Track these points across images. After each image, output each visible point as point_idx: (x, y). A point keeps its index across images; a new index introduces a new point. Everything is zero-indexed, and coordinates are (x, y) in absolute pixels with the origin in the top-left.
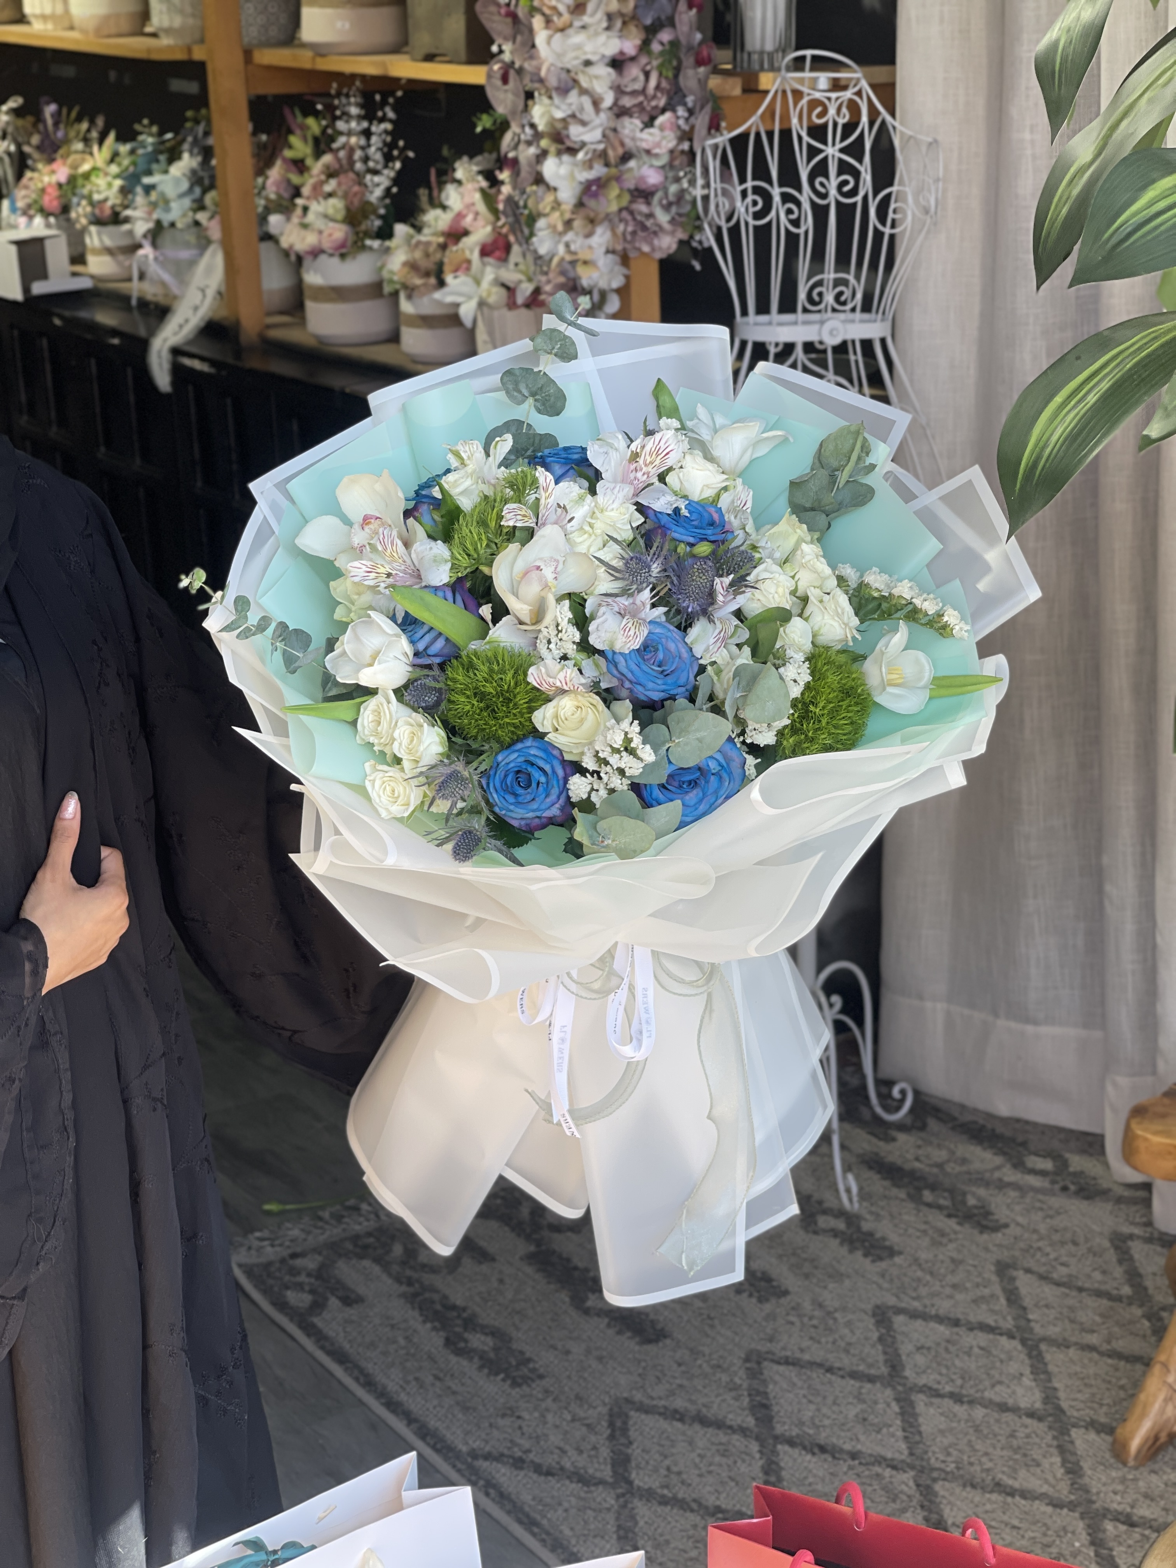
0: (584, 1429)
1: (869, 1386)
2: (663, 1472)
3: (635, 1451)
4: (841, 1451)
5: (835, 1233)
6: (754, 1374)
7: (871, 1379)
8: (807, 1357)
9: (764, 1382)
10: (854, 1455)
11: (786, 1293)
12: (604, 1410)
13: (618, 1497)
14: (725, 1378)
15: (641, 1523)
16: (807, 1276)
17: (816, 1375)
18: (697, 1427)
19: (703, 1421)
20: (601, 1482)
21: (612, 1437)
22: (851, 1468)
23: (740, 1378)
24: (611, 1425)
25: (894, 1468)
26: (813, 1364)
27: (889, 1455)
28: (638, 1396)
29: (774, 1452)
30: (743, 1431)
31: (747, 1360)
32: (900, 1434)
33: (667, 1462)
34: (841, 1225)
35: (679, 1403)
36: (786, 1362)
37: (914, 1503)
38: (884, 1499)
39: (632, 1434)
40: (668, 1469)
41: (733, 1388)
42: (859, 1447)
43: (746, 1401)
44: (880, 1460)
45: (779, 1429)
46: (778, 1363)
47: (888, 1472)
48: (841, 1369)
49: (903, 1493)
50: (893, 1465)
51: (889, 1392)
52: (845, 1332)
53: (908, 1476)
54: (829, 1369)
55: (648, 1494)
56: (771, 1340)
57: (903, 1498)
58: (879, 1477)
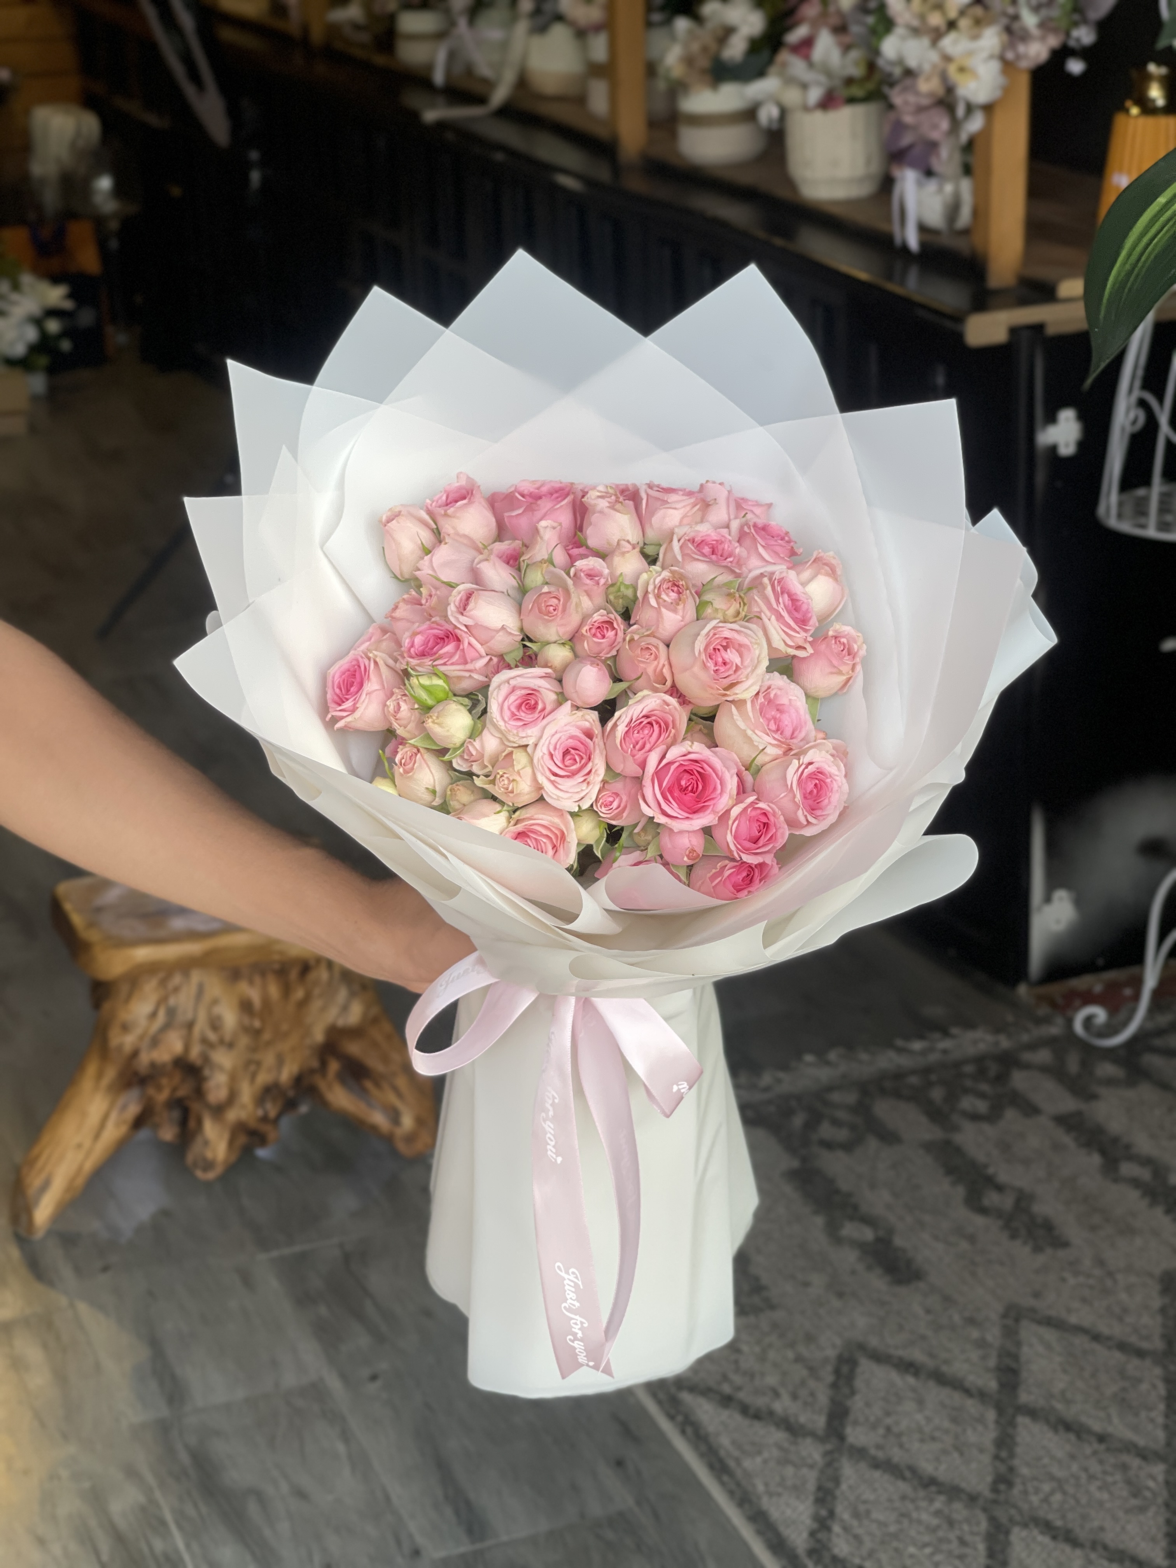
0: (805, 1373)
1: (1136, 1362)
2: (881, 1431)
3: (857, 1404)
4: (1089, 1431)
5: (1135, 1183)
6: (1010, 1333)
7: (1140, 1354)
8: (1073, 1319)
9: (1018, 1344)
10: (1102, 1438)
11: (1065, 1245)
12: (831, 1353)
13: (826, 1454)
14: (975, 1334)
15: (844, 1487)
16: (1093, 1228)
17: (1080, 1342)
18: (931, 1384)
19: (941, 1379)
20: (813, 1434)
21: (834, 1386)
22: (1095, 1453)
23: (993, 1335)
24: (837, 1372)
25: (1144, 1458)
26: (1079, 1329)
27: (1141, 1442)
28: (874, 1342)
29: (1012, 1424)
30: (982, 1395)
31: (1005, 1316)
32: (1160, 1420)
33: (889, 1421)
34: (1145, 1174)
35: (917, 1355)
36: (1050, 1322)
37: (1160, 1501)
38: (1125, 1493)
39: (859, 1383)
40: (888, 1429)
41: (981, 1344)
42: (1110, 1430)
43: (992, 1362)
44: (1129, 1447)
45: (1024, 1397)
46: (1039, 1322)
47: (1135, 1462)
48: (1109, 1338)
49: (1148, 1488)
50: (1144, 1455)
51: (1158, 1371)
52: (1123, 1296)
53: (1159, 1470)
54: (1096, 1337)
55: (859, 1453)
56: (1037, 1295)
57: (1148, 1494)
58: (1124, 1467)
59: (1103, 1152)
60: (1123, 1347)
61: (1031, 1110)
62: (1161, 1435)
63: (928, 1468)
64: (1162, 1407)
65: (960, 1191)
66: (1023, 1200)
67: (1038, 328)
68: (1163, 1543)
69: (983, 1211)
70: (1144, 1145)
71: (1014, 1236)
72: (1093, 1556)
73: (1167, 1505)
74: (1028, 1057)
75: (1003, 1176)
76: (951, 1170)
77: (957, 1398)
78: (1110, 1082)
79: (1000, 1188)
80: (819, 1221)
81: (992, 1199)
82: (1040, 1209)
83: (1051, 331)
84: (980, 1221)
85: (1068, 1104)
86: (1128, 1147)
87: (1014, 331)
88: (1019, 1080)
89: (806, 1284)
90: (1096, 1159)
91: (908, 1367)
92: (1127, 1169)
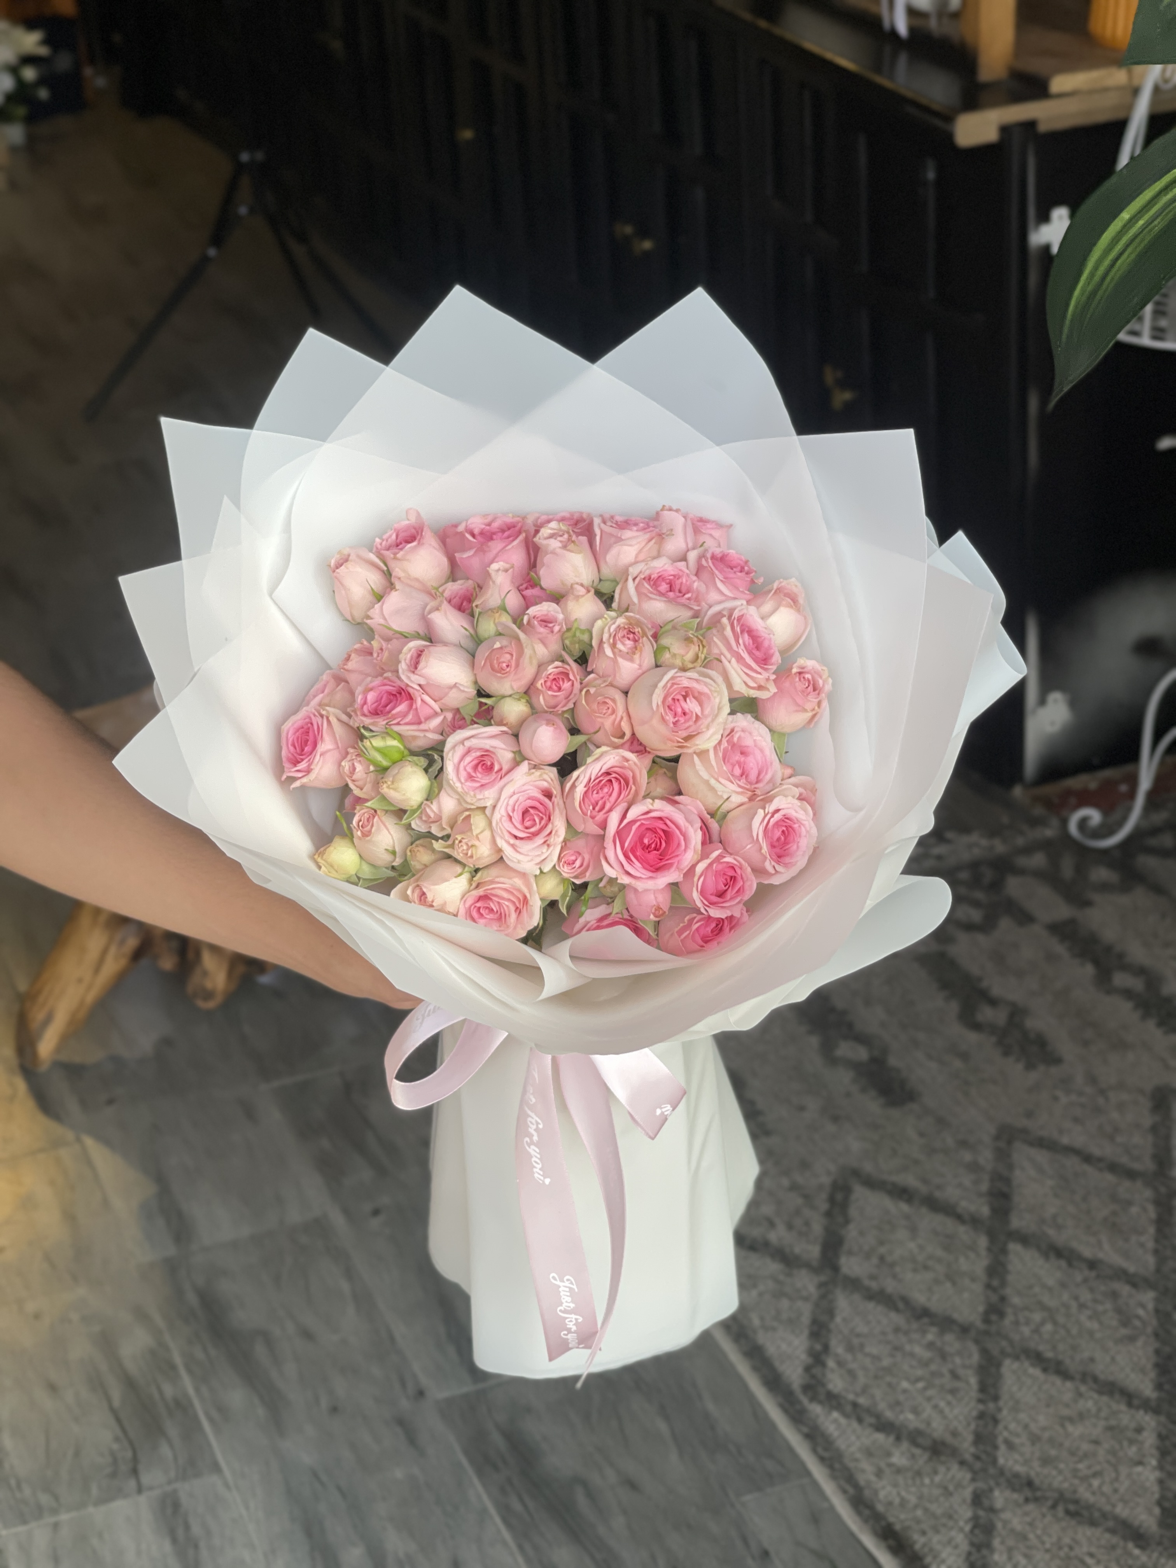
0: (800, 1201)
1: (1127, 1184)
2: (875, 1261)
3: (851, 1233)
4: (1080, 1258)
5: (1128, 994)
6: (1003, 1155)
7: (1131, 1175)
8: (1065, 1140)
9: (1011, 1167)
10: (1092, 1264)
11: (1057, 1060)
12: (826, 1180)
13: (821, 1285)
14: (967, 1157)
15: (838, 1319)
16: (1086, 1044)
17: (1072, 1163)
18: (924, 1210)
19: (934, 1204)
20: (808, 1265)
21: (828, 1214)
22: (1085, 1280)
23: (986, 1158)
24: (832, 1200)
25: (1134, 1285)
26: (1072, 1150)
27: (1132, 1269)
28: (868, 1167)
29: (1004, 1251)
30: (974, 1221)
31: (997, 1138)
32: (1151, 1245)
33: (882, 1250)
34: (1137, 984)
35: (910, 1180)
36: (1042, 1143)
37: (1149, 1330)
38: (1114, 1323)
39: (853, 1212)
40: (882, 1259)
41: (974, 1167)
42: (1101, 1255)
43: (984, 1187)
44: (1122, 1275)
45: (1016, 1223)
46: (1031, 1144)
47: (1125, 1289)
48: (1100, 1160)
49: (1138, 1317)
50: (1134, 1281)
51: (1148, 1193)
52: (1115, 1115)
53: (1148, 1297)
54: (1088, 1159)
55: (854, 1284)
56: (1029, 1114)
57: (1137, 1323)
58: (1114, 1295)
59: (1096, 962)
60: (1113, 1167)
61: (1025, 918)
62: (1151, 1261)
63: (920, 1298)
64: (1152, 1230)
65: (954, 1007)
66: (1017, 1013)
67: (1030, 126)
68: (1152, 1375)
69: (977, 1027)
70: (1137, 953)
71: (1006, 1053)
72: (1083, 1388)
73: (1156, 1335)
74: (1022, 861)
75: (996, 991)
76: (945, 985)
77: (949, 1224)
78: (1104, 887)
79: (993, 1002)
80: (814, 1041)
81: (986, 1014)
82: (1032, 1024)
83: (1043, 128)
84: (973, 1037)
85: (1063, 911)
86: (1121, 956)
87: (1005, 130)
88: (1014, 886)
89: (802, 1108)
90: (1089, 969)
91: (902, 1193)
92: (1120, 979)
